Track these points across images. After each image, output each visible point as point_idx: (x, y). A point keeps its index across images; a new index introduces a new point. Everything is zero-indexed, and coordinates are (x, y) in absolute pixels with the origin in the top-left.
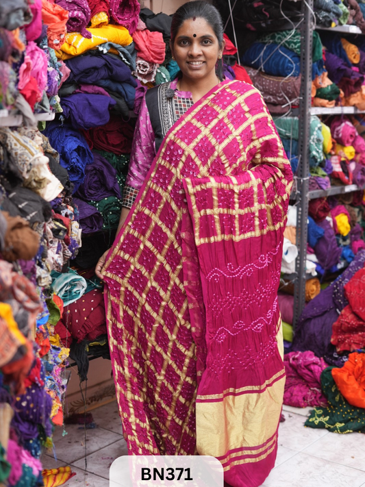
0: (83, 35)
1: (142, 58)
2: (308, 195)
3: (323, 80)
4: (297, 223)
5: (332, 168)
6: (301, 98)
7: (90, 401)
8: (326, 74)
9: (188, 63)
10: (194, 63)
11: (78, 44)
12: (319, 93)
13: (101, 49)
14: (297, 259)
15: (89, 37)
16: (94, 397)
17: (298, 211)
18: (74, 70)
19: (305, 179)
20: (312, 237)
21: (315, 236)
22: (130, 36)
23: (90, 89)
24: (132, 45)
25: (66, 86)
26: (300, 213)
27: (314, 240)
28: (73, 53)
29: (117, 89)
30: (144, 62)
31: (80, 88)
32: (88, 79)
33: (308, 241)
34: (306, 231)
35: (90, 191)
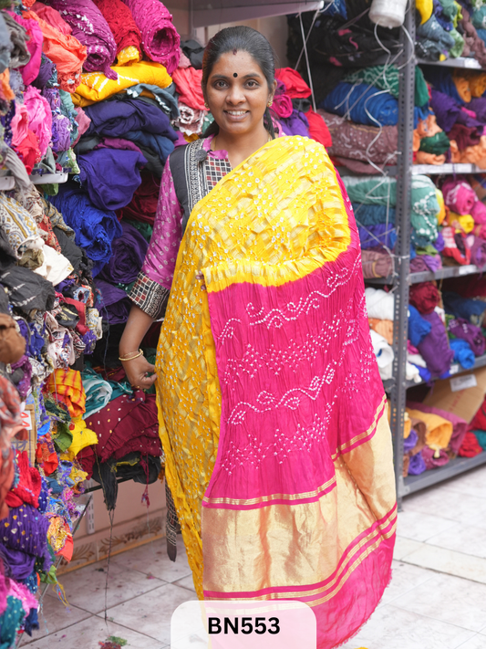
0: (106, 76)
1: (184, 104)
2: (410, 279)
3: (429, 126)
4: (395, 315)
5: (443, 243)
6: (400, 153)
7: (126, 539)
8: (433, 118)
9: (226, 112)
10: (234, 113)
11: (100, 86)
12: (424, 144)
13: (130, 92)
14: (394, 362)
15: (114, 78)
16: (132, 534)
17: (395, 299)
18: (96, 120)
19: (404, 257)
20: (414, 333)
21: (419, 332)
22: (168, 76)
23: (116, 143)
24: (173, 88)
25: (85, 139)
26: (398, 301)
27: (417, 338)
28: (93, 99)
29: (150, 143)
30: (187, 108)
31: (103, 141)
32: (113, 130)
33: (409, 338)
34: (406, 324)
35: (117, 271)
